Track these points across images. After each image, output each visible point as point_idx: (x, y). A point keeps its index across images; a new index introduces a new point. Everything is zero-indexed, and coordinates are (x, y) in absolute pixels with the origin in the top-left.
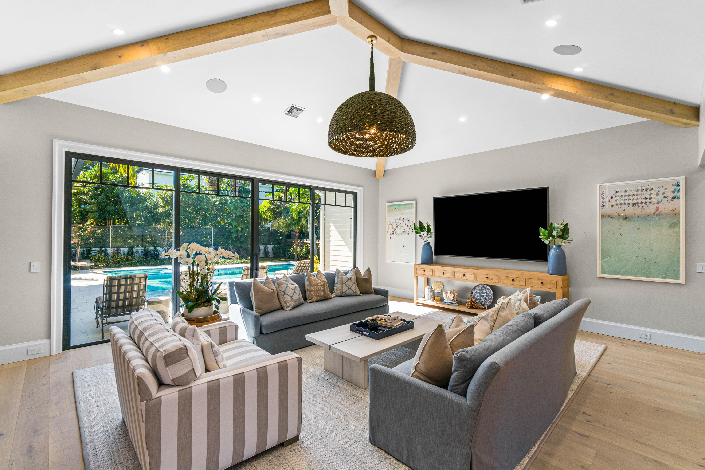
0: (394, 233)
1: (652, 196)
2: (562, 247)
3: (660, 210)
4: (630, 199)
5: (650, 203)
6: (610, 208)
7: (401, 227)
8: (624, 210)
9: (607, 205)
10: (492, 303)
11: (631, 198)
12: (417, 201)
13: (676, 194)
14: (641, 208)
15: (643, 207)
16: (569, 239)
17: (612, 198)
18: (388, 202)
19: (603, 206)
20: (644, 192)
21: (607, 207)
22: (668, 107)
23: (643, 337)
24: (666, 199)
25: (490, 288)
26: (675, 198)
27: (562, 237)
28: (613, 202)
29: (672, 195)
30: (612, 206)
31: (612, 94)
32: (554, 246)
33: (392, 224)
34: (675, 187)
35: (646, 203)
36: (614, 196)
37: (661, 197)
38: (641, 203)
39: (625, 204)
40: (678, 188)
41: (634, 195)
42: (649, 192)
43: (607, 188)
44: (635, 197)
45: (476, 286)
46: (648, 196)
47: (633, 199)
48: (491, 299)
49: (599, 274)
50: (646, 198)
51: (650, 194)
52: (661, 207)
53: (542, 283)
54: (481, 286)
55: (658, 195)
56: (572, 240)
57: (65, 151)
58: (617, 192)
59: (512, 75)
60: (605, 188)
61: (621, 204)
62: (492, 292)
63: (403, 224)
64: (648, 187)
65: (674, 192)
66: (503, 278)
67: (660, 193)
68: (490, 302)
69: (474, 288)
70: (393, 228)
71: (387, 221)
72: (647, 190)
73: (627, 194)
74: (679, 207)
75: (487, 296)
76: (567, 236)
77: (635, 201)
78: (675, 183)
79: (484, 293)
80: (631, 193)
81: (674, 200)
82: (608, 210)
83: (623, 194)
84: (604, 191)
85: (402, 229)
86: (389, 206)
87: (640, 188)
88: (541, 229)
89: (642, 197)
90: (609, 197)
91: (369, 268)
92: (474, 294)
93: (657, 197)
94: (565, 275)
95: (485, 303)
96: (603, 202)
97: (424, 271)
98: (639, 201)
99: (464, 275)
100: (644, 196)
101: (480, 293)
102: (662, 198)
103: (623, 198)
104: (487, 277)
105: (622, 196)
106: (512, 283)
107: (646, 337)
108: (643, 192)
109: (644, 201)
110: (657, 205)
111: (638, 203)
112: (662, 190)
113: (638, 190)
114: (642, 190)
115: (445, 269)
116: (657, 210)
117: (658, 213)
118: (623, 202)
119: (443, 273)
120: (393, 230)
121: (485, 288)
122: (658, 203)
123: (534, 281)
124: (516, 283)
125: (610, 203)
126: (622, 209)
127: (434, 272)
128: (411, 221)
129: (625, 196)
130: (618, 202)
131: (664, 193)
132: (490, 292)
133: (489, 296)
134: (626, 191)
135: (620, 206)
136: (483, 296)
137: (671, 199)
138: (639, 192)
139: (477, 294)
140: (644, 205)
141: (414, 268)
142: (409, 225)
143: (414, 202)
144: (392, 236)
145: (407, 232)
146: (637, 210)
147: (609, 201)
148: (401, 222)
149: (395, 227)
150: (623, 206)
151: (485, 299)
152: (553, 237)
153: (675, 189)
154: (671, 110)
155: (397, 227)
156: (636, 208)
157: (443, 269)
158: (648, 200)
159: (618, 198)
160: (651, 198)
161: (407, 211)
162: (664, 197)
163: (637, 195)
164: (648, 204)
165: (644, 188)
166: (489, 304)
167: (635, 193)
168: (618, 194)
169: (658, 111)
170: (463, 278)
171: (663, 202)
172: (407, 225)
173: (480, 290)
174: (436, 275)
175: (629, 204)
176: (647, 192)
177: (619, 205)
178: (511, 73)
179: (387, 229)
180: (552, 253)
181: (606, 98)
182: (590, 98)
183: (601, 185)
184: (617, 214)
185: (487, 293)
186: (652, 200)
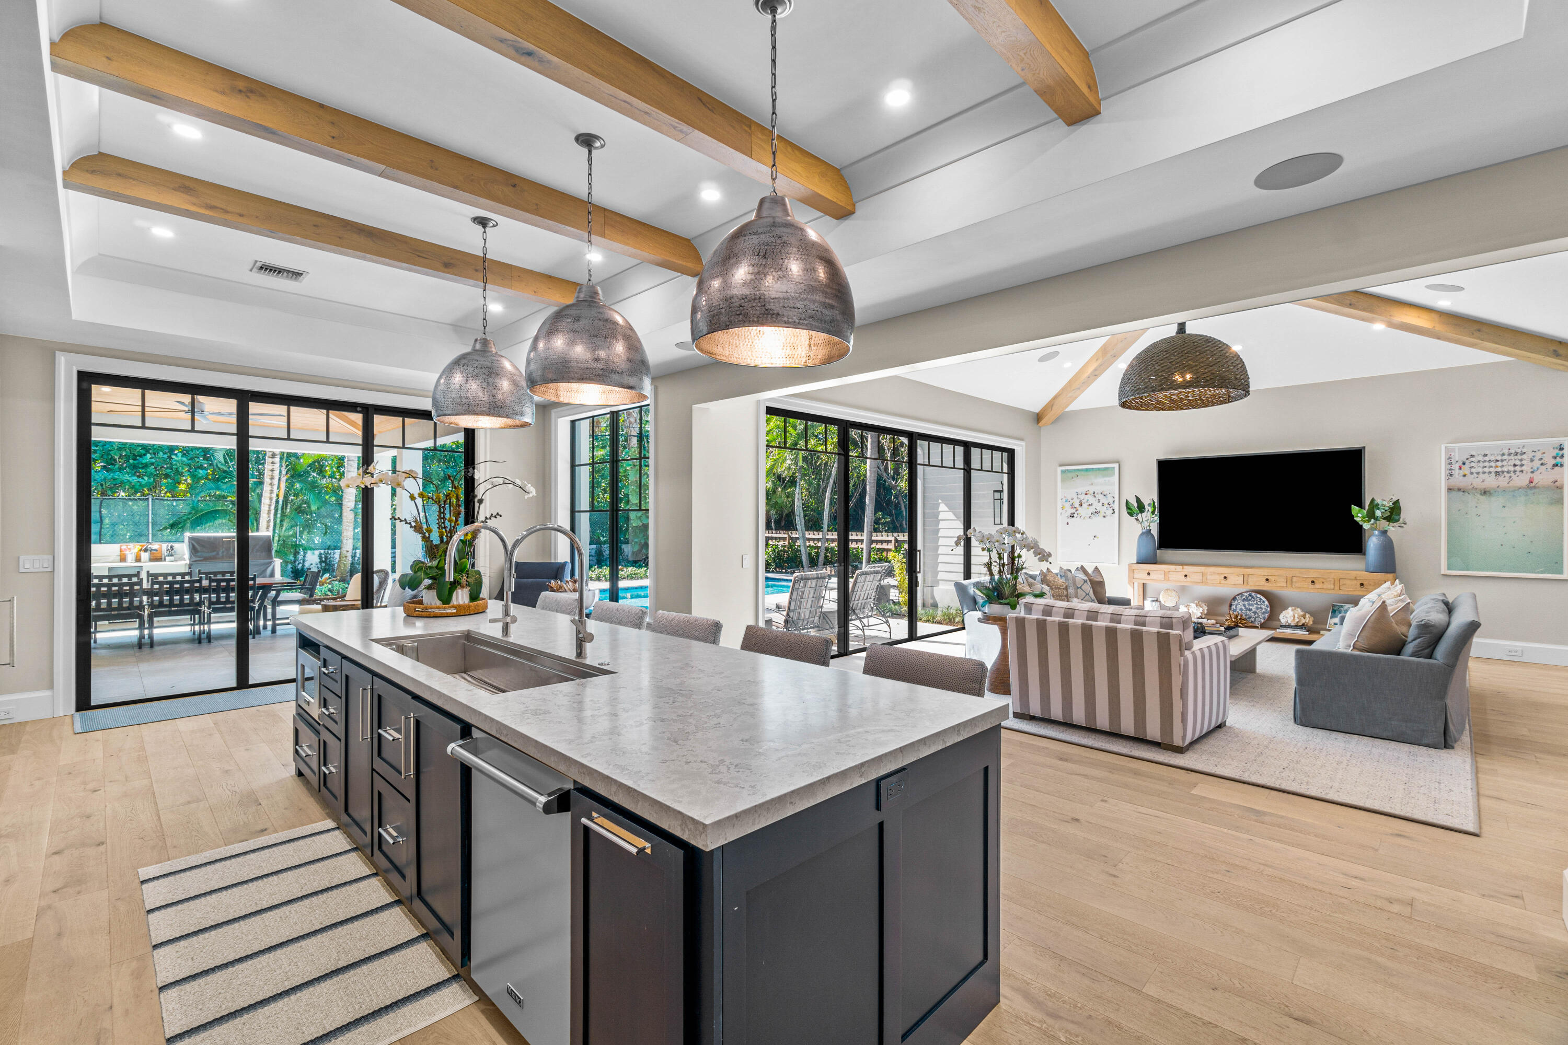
0: (1075, 515)
1: (1523, 462)
2: (1388, 533)
3: (1535, 482)
4: (1491, 467)
5: (1522, 471)
6: (1462, 478)
7: (1090, 505)
8: (1483, 481)
9: (1457, 473)
10: (1267, 620)
11: (1493, 464)
12: (1121, 464)
13: (1558, 460)
14: (1507, 478)
15: (1510, 477)
16: (1401, 521)
17: (1464, 464)
18: (1060, 466)
19: (1451, 475)
20: (1512, 457)
21: (1457, 476)
22: (1552, 348)
23: (1510, 654)
24: (1544, 467)
25: (1262, 597)
26: (1557, 465)
27: (1389, 519)
28: (1466, 470)
29: (1554, 462)
30: (1464, 476)
31: (1479, 330)
32: (1376, 532)
33: (1072, 501)
34: (1557, 451)
35: (1515, 471)
36: (1467, 462)
37: (1537, 463)
38: (1508, 472)
39: (1484, 473)
40: (1561, 453)
41: (1497, 461)
42: (1519, 457)
43: (1457, 450)
44: (1499, 464)
45: (1238, 595)
46: (1518, 463)
47: (1496, 467)
48: (1264, 613)
49: (1444, 571)
50: (1515, 465)
51: (1521, 460)
52: (1537, 478)
53: (1362, 584)
54: (1245, 594)
55: (1532, 461)
56: (1405, 524)
57: (767, 407)
58: (1472, 456)
59: (1350, 304)
60: (1453, 450)
61: (1478, 473)
62: (1267, 603)
63: (1092, 500)
64: (1519, 451)
65: (1555, 458)
66: (1294, 580)
67: (1536, 459)
68: (1264, 617)
69: (1234, 599)
70: (1072, 507)
71: (1060, 496)
72: (1516, 454)
73: (1487, 459)
74: (1563, 478)
75: (1257, 608)
76: (1397, 518)
77: (1499, 469)
78: (1557, 446)
79: (1252, 605)
80: (1493, 458)
81: (1556, 468)
82: (1458, 480)
83: (1481, 458)
84: (1453, 454)
85: (1092, 509)
86: (1063, 472)
87: (1506, 451)
88: (1355, 509)
89: (1509, 463)
90: (1460, 463)
91: (1096, 568)
92: (1233, 607)
93: (1531, 464)
94: (1394, 572)
95: (1255, 620)
96: (1451, 469)
97: (1149, 574)
98: (1505, 469)
99: (1225, 578)
100: (1512, 463)
101: (1244, 605)
102: (1538, 465)
103: (1481, 464)
104: (1267, 580)
105: (1479, 461)
106: (1311, 586)
107: (1516, 654)
108: (1510, 458)
109: (1512, 469)
110: (1532, 475)
111: (1503, 472)
112: (1538, 455)
113: (1503, 455)
114: (1509, 454)
115: (1188, 569)
116: (1531, 482)
117: (1532, 485)
118: (1480, 470)
119: (1186, 576)
120: (1073, 511)
121: (1253, 597)
122: (1532, 472)
123: (1348, 582)
124: (1317, 585)
125: (1461, 471)
126: (1479, 480)
127: (1167, 575)
128: (1109, 496)
129: (1485, 461)
130: (1473, 470)
131: (1541, 459)
132: (1264, 602)
133: (1261, 608)
134: (1486, 455)
135: (1476, 476)
136: (1250, 610)
137: (1551, 466)
138: (1505, 457)
139: (1239, 607)
140: (1512, 474)
141: (1129, 569)
142: (1106, 503)
143: (1116, 466)
144: (1071, 520)
145: (1102, 514)
146: (1502, 481)
147: (1460, 468)
148: (1090, 497)
149: (1077, 505)
150: (1481, 475)
151: (1255, 613)
152: (1376, 519)
153: (1557, 454)
154: (1555, 351)
155: (1081, 505)
156: (1501, 478)
157: (1185, 570)
158: (1518, 468)
159: (1473, 464)
160: (1522, 465)
161: (1100, 480)
162: (1542, 464)
163: (1502, 461)
164: (1518, 473)
165: (1512, 451)
166: (1263, 621)
167: (1499, 458)
168: (1472, 459)
169: (1539, 352)
170: (1223, 582)
171: (1539, 471)
172: (1101, 502)
173: (1244, 600)
174: (1171, 579)
175: (1490, 472)
176: (1516, 457)
177: (1475, 474)
178: (1348, 302)
179: (1061, 509)
180: (1372, 543)
181: (1472, 335)
182: (1450, 335)
183: (1447, 445)
184: (1471, 487)
185: (1257, 604)
186: (1523, 468)
